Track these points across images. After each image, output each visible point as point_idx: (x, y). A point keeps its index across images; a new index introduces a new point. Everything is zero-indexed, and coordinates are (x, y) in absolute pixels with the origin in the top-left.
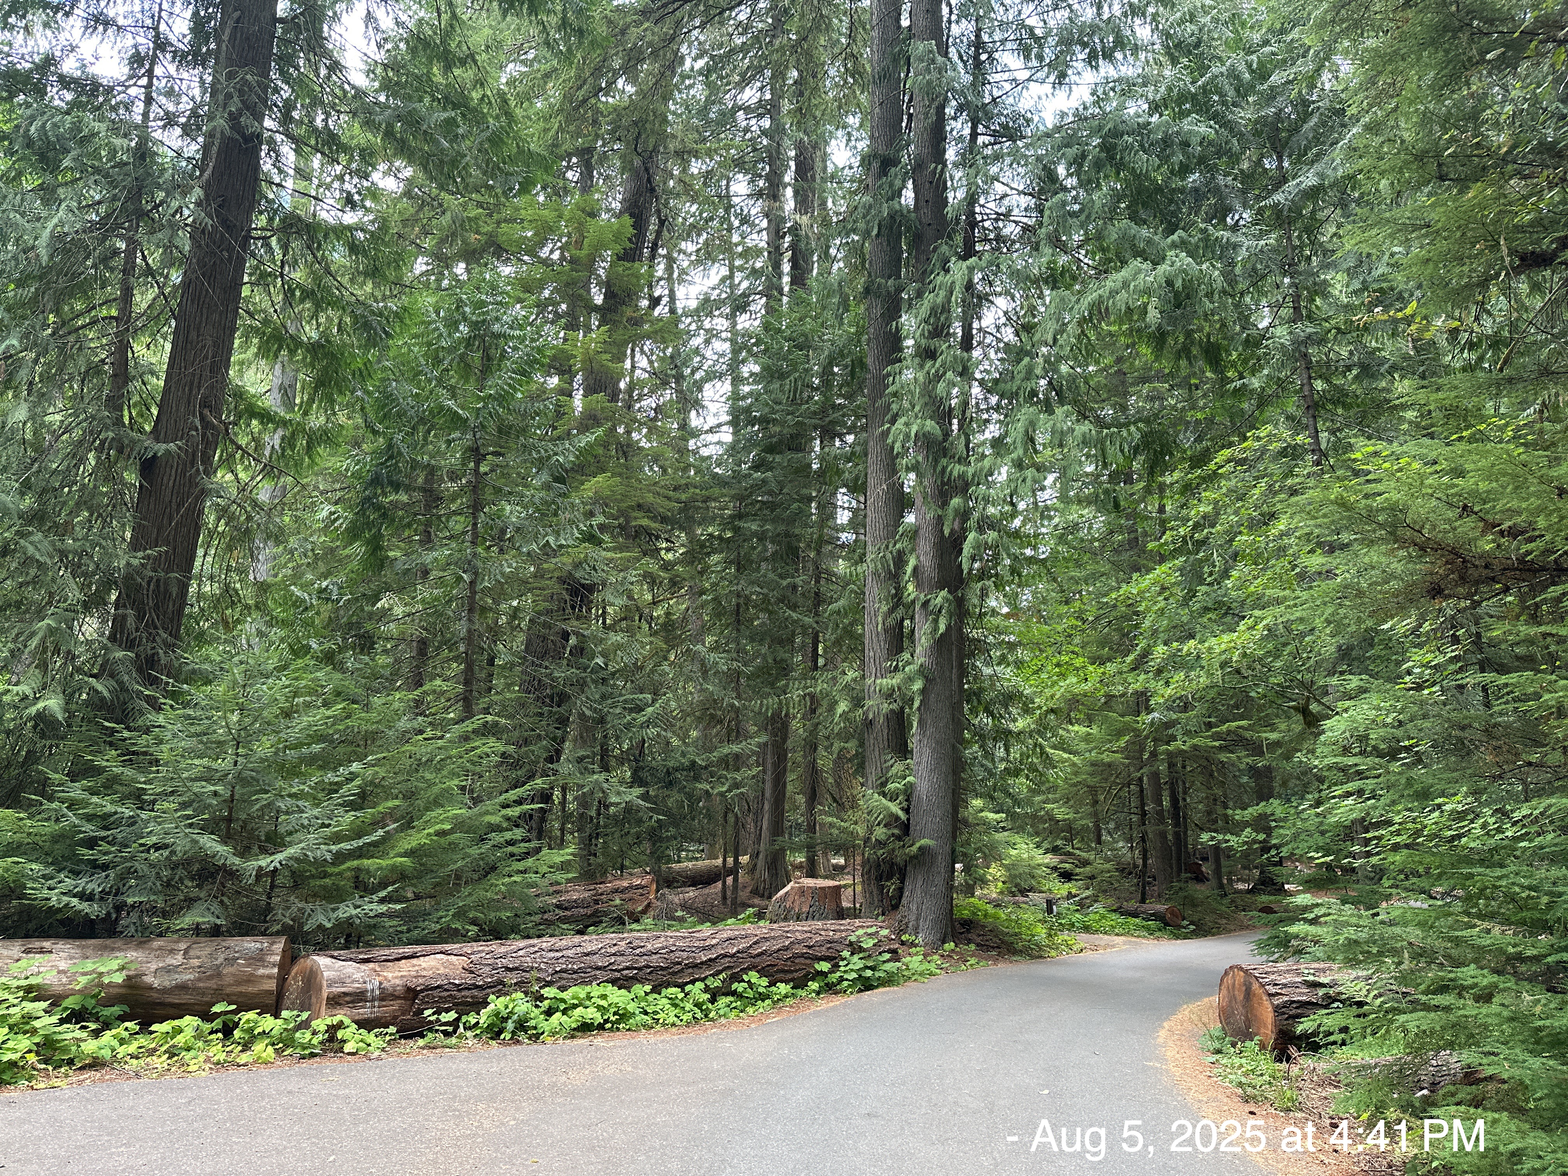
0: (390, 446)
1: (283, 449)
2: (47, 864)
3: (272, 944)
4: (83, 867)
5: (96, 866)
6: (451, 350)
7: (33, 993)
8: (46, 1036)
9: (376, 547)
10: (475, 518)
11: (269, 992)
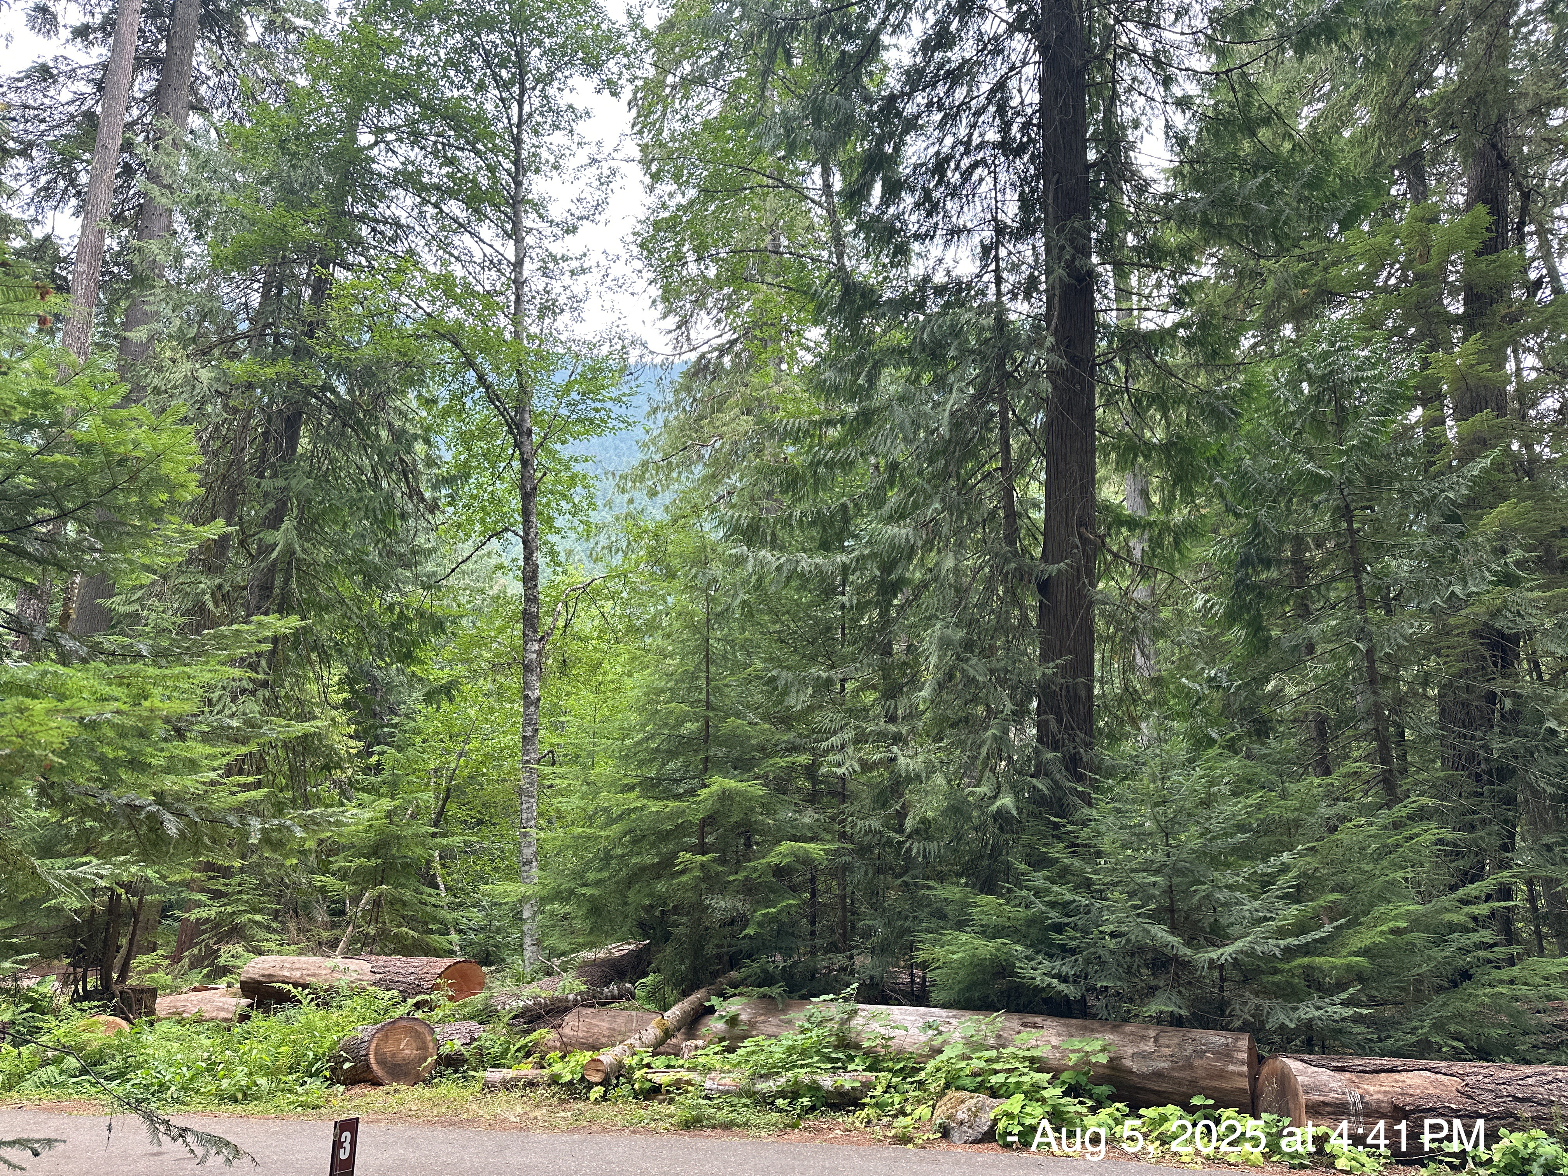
0: (1256, 525)
1: (1153, 551)
2: (1028, 947)
3: (1237, 1040)
4: (1054, 951)
5: (1066, 951)
6: (1299, 413)
7: (1037, 1064)
8: (1054, 1107)
9: (1256, 627)
10: (1358, 580)
11: (1243, 1091)
